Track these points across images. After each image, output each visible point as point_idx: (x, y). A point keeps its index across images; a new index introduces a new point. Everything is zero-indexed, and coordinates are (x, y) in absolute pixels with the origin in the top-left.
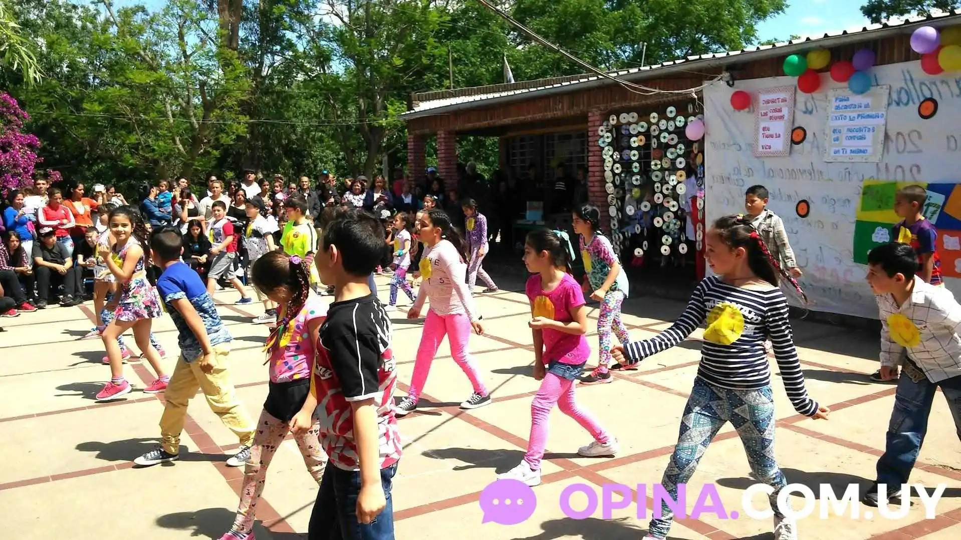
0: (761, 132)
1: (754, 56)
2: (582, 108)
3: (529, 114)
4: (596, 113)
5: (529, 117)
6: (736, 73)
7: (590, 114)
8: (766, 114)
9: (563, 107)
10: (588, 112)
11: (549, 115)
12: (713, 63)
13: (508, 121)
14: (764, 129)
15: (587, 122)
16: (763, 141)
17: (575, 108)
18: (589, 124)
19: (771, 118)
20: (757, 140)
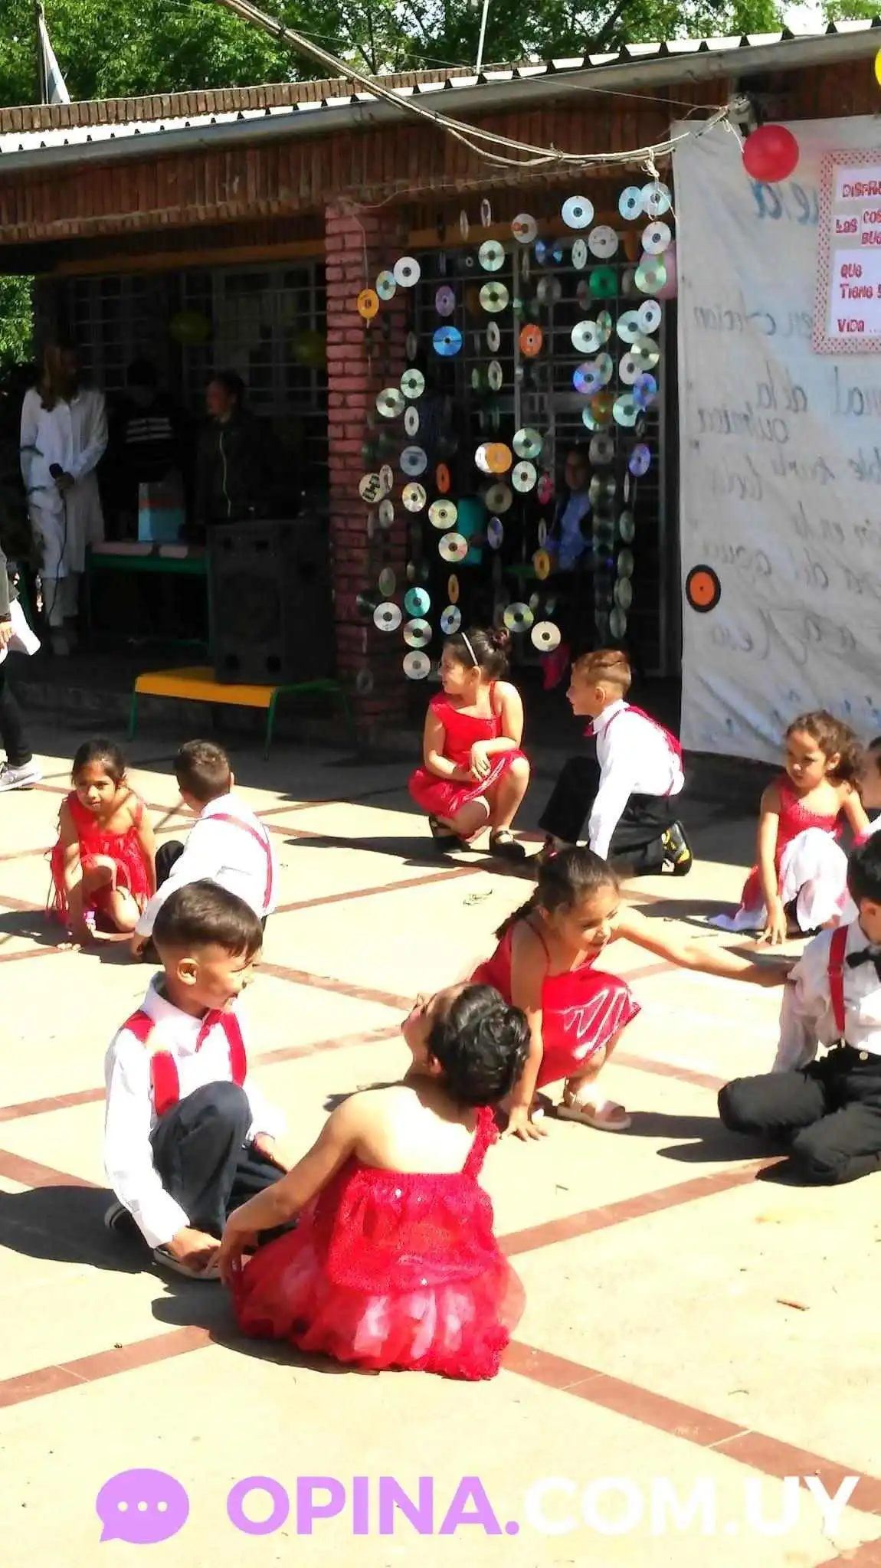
0: (837, 279)
1: (819, 53)
2: (304, 191)
3: (135, 207)
4: (347, 210)
5: (136, 217)
6: (765, 100)
7: (329, 214)
8: (851, 226)
9: (243, 186)
10: (324, 205)
11: (201, 211)
12: (698, 68)
13: (65, 226)
14: (845, 271)
15: (322, 235)
16: (841, 308)
17: (283, 192)
18: (329, 244)
19: (866, 238)
20: (822, 302)
